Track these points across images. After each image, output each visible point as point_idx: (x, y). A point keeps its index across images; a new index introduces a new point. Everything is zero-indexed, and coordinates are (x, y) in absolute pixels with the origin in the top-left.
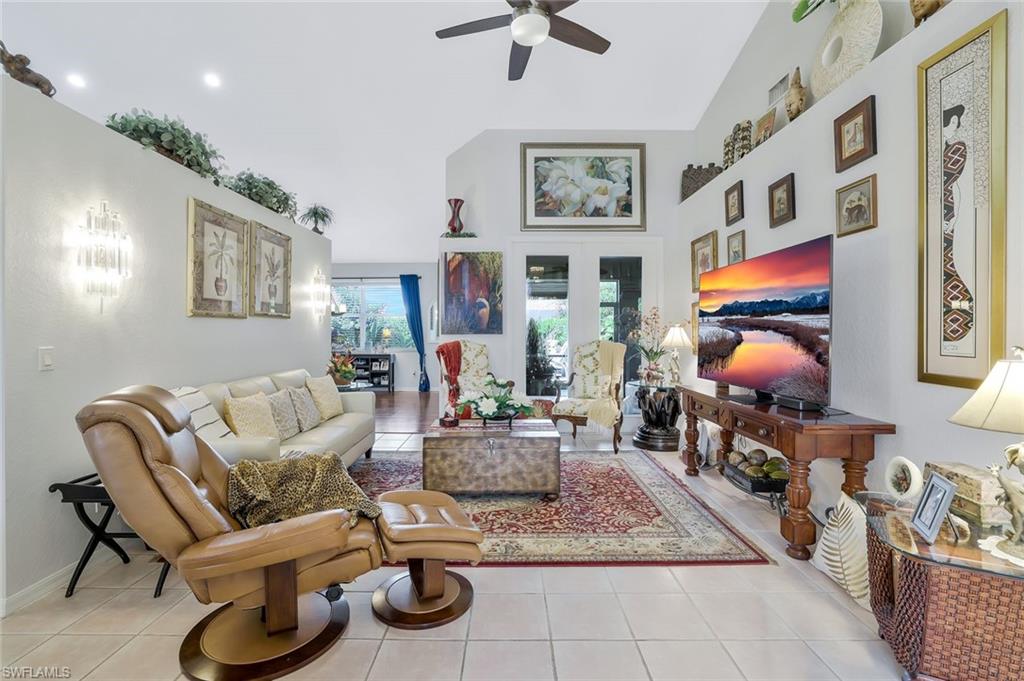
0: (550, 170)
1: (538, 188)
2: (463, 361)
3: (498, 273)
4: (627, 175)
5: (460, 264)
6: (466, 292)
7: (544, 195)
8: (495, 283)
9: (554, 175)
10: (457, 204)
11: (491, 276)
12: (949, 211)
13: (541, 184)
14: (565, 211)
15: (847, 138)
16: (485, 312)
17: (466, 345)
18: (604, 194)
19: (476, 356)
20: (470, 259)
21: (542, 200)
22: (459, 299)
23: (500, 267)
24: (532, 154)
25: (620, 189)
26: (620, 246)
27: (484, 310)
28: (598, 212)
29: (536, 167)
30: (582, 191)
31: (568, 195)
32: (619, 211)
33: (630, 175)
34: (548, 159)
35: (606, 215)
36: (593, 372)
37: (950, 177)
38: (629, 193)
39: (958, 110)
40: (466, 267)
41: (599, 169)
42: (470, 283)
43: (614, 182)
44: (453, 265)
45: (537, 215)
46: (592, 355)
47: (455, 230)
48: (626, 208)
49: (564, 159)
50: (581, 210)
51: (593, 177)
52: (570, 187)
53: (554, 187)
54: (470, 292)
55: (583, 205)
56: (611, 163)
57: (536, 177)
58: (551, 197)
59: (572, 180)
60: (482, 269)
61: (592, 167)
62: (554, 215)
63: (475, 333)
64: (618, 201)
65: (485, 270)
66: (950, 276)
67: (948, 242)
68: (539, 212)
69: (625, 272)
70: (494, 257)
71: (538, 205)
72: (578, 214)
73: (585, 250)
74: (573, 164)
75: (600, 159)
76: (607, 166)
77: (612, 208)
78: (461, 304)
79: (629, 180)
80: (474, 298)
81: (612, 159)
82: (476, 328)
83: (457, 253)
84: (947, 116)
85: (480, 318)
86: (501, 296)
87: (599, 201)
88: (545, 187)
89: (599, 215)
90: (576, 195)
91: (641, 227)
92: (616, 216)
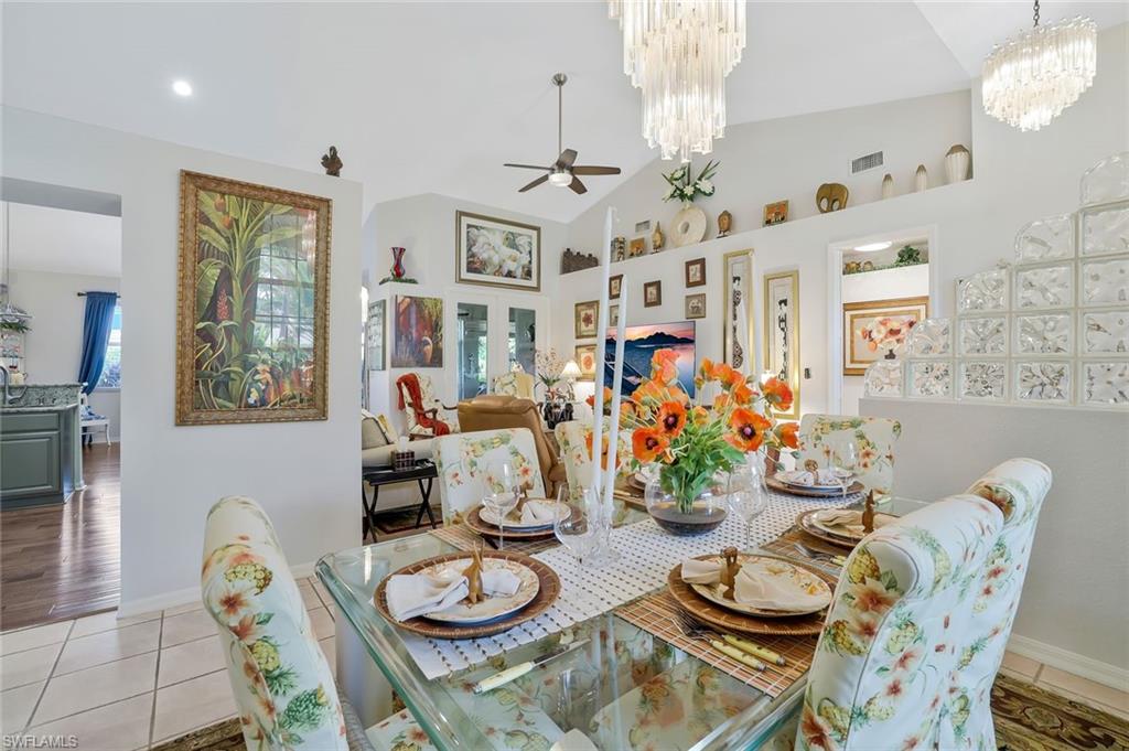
0: (479, 236)
1: (469, 250)
3: (439, 317)
4: (529, 249)
5: (409, 306)
6: (414, 331)
7: (473, 256)
8: (437, 325)
9: (481, 240)
10: (399, 253)
11: (434, 319)
12: (735, 317)
13: (471, 246)
14: (488, 271)
15: (691, 273)
16: (429, 348)
17: (420, 377)
18: (514, 261)
20: (417, 302)
21: (472, 259)
22: (406, 337)
23: (441, 311)
24: (465, 221)
25: (525, 259)
26: (523, 301)
28: (510, 274)
29: (468, 232)
30: (500, 257)
31: (490, 258)
32: (524, 276)
33: (531, 249)
34: (476, 227)
35: (515, 277)
37: (736, 303)
38: (530, 262)
39: (739, 279)
40: (414, 309)
41: (511, 242)
42: (417, 324)
43: (521, 253)
44: (402, 308)
45: (468, 271)
47: (398, 274)
48: (528, 274)
49: (489, 229)
50: (498, 272)
51: (507, 246)
52: (492, 253)
53: (481, 251)
54: (417, 331)
55: (500, 267)
56: (519, 238)
57: (468, 240)
58: (478, 258)
59: (492, 245)
60: (426, 312)
61: (507, 239)
62: (480, 272)
63: (421, 367)
64: (523, 268)
65: (429, 313)
66: (735, 343)
67: (735, 329)
68: (470, 270)
69: (525, 324)
70: (437, 302)
71: (469, 263)
72: (497, 274)
73: (498, 302)
74: (494, 234)
75: (512, 234)
76: (517, 240)
77: (519, 272)
78: (409, 341)
79: (530, 252)
80: (420, 336)
81: (520, 235)
82: (422, 363)
83: (406, 297)
84: (736, 279)
85: (425, 354)
86: (441, 335)
87: (510, 266)
88: (474, 249)
89: (511, 276)
90: (496, 260)
91: (537, 289)
92: (522, 278)
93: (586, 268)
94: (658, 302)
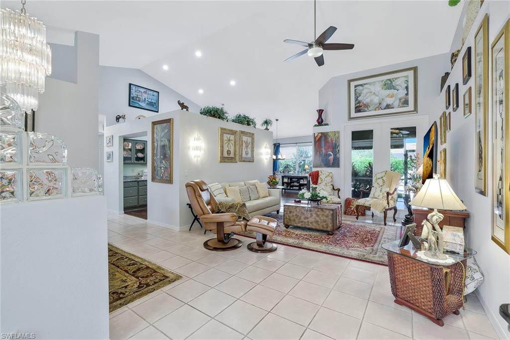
0: (362, 90)
1: (356, 99)
2: (319, 179)
3: (337, 140)
4: (406, 85)
5: (321, 137)
6: (323, 149)
7: (359, 102)
8: (336, 145)
9: (364, 92)
10: (320, 112)
11: (334, 142)
13: (358, 97)
14: (370, 109)
16: (331, 157)
17: (321, 173)
18: (392, 97)
19: (326, 177)
20: (324, 135)
21: (358, 105)
22: (320, 152)
23: (338, 138)
24: (353, 84)
25: (402, 93)
29: (355, 90)
30: (379, 97)
31: (372, 101)
32: (401, 105)
33: (408, 85)
34: (361, 85)
35: (393, 108)
36: (382, 186)
38: (407, 94)
40: (323, 139)
41: (389, 85)
42: (325, 146)
43: (398, 90)
44: (317, 138)
45: (355, 112)
46: (382, 178)
47: (320, 122)
48: (406, 103)
49: (370, 84)
50: (379, 107)
51: (386, 89)
52: (373, 97)
53: (365, 98)
54: (325, 149)
55: (380, 104)
56: (396, 81)
57: (355, 94)
58: (363, 103)
59: (373, 92)
60: (330, 139)
61: (385, 85)
62: (365, 111)
63: (327, 167)
64: (400, 100)
65: (331, 139)
68: (357, 111)
70: (336, 133)
71: (356, 108)
72: (377, 109)
73: (382, 126)
74: (374, 85)
75: (390, 80)
76: (393, 83)
77: (397, 103)
78: (321, 155)
79: (407, 88)
81: (396, 78)
83: (319, 133)
85: (329, 161)
86: (339, 151)
87: (389, 101)
88: (359, 99)
89: (389, 108)
90: (376, 100)
91: (415, 111)
92: (399, 107)
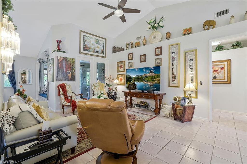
0: (87, 39)
1: (84, 43)
2: (67, 89)
3: (74, 64)
4: (103, 45)
5: (62, 60)
6: (64, 69)
7: (85, 45)
8: (73, 67)
9: (88, 41)
10: (59, 42)
11: (72, 65)
12: (173, 65)
13: (85, 42)
14: (90, 50)
18: (98, 48)
19: (69, 87)
20: (66, 59)
21: (85, 46)
23: (74, 62)
24: (83, 34)
26: (101, 61)
27: (70, 74)
28: (97, 52)
29: (84, 38)
30: (94, 46)
31: (91, 47)
32: (101, 53)
33: (104, 45)
34: (86, 36)
35: (99, 53)
36: (98, 90)
37: (173, 61)
38: (103, 49)
39: (174, 53)
40: (64, 61)
41: (97, 42)
42: (65, 66)
43: (101, 46)
44: (60, 61)
45: (83, 50)
46: (97, 86)
47: (59, 49)
48: (103, 52)
49: (90, 37)
50: (93, 51)
51: (96, 43)
52: (91, 45)
53: (88, 44)
54: (65, 69)
55: (94, 50)
56: (100, 41)
57: (84, 40)
58: (87, 46)
59: (91, 42)
60: (69, 62)
61: (96, 41)
62: (88, 51)
64: (101, 50)
65: (70, 63)
66: (173, 73)
67: (173, 69)
68: (84, 50)
69: (101, 68)
70: (73, 60)
71: (84, 48)
72: (93, 52)
73: (93, 61)
74: (92, 39)
75: (98, 40)
76: (99, 42)
77: (100, 52)
78: (62, 72)
79: (103, 46)
80: (67, 71)
81: (100, 40)
82: (67, 80)
83: (61, 57)
84: (173, 53)
85: (68, 77)
86: (74, 70)
88: (86, 43)
89: (97, 53)
90: (93, 47)
91: (105, 57)
92: (101, 54)
93: (120, 51)
94: (145, 61)
